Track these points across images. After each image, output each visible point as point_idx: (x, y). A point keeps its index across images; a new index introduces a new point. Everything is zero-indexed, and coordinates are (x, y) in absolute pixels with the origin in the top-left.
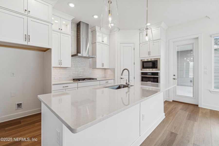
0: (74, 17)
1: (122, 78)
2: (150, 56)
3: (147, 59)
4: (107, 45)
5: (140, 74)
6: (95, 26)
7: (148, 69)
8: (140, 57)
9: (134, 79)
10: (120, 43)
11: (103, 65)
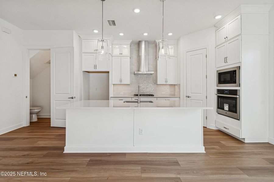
0: (132, 40)
2: (227, 64)
4: (174, 57)
5: (216, 92)
6: (155, 40)
8: (216, 67)
9: (207, 98)
10: (187, 52)
11: (167, 80)
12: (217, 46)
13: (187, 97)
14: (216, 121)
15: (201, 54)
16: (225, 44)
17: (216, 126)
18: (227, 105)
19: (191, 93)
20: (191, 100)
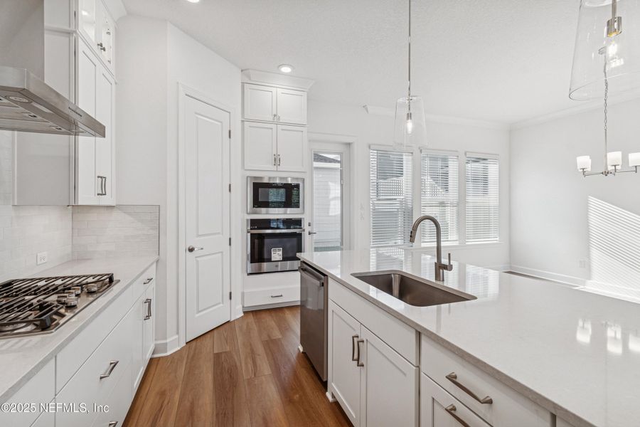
2: (280, 169)
3: (270, 178)
4: (112, 75)
8: (243, 167)
9: (230, 244)
10: (186, 95)
11: (103, 186)
12: (249, 121)
13: (187, 251)
14: (243, 294)
15: (219, 124)
16: (273, 126)
17: (243, 307)
18: (279, 250)
19: (198, 236)
20: (198, 259)
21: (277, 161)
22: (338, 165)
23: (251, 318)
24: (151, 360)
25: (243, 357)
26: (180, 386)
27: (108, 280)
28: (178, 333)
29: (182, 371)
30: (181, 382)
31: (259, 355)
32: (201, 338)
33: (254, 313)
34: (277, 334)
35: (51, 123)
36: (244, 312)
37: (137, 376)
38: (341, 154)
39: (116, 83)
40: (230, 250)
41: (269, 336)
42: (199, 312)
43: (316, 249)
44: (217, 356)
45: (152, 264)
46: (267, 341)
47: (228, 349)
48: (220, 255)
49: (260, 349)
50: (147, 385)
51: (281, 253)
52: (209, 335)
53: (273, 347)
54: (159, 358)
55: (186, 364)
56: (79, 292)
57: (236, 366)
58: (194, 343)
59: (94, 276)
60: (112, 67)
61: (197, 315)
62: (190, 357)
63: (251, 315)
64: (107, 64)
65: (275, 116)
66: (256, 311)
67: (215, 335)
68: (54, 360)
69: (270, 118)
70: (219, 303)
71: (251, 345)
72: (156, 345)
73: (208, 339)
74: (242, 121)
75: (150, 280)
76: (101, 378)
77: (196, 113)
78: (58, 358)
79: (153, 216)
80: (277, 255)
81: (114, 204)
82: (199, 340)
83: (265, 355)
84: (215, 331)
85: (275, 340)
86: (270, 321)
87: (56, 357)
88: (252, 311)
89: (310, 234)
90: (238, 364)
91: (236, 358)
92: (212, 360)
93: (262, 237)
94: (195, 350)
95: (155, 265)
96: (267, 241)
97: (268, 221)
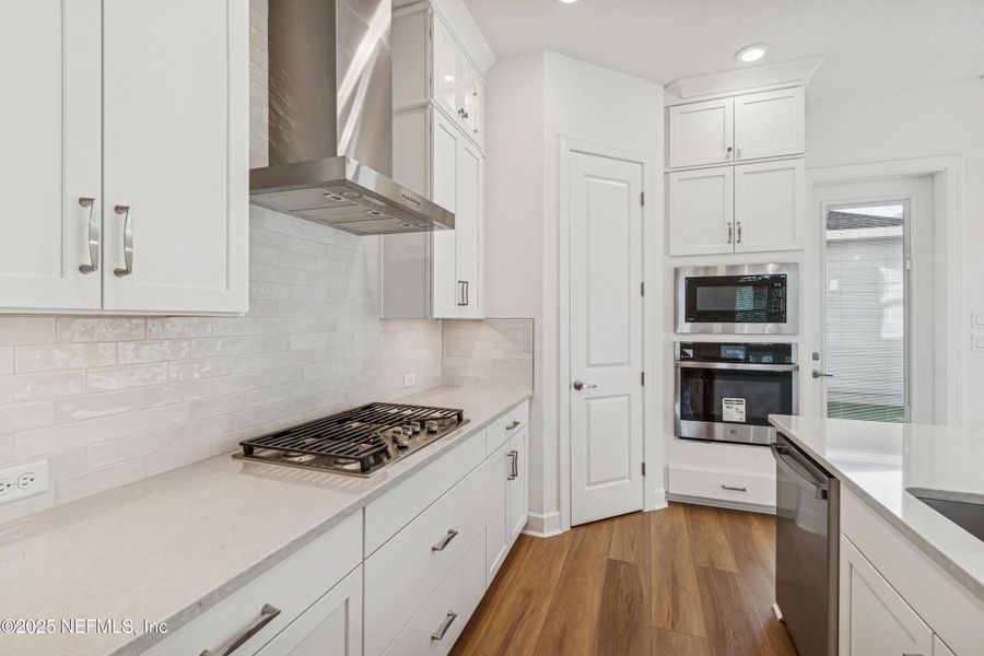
1: (578, 387)
2: (739, 248)
3: (730, 267)
4: (478, 148)
7: (717, 326)
8: (667, 253)
9: (643, 383)
10: (572, 150)
11: (465, 293)
12: (679, 170)
13: (573, 388)
14: (667, 470)
15: (624, 185)
16: (728, 171)
17: (667, 492)
18: (739, 403)
19: (590, 366)
20: (590, 402)
21: (734, 233)
22: (897, 231)
23: (680, 516)
24: (522, 537)
25: (655, 583)
26: (553, 592)
27: (456, 417)
28: (558, 509)
29: (558, 571)
30: (554, 586)
31: (686, 591)
32: (595, 526)
33: (691, 508)
34: (727, 562)
35: (396, 220)
36: (670, 503)
37: (496, 557)
38: (906, 201)
39: (484, 157)
40: (643, 393)
41: (712, 562)
42: (590, 484)
43: (834, 409)
44: (613, 565)
45: (524, 400)
46: (706, 569)
47: (632, 559)
48: (625, 399)
49: (690, 581)
50: (511, 574)
51: (743, 408)
52: (605, 525)
53: (715, 583)
54: (533, 538)
55: (567, 559)
56: (418, 429)
57: (641, 595)
58: (582, 530)
59: (443, 410)
60: (478, 138)
61: (587, 489)
62: (573, 552)
63: (682, 510)
64: (473, 136)
65: (730, 149)
66: (691, 506)
67: (616, 528)
68: (361, 511)
69: (721, 156)
70: (623, 478)
71: (673, 566)
72: (529, 517)
73: (603, 532)
74: (665, 173)
75: (516, 424)
76: (434, 549)
77: (586, 175)
78: (367, 510)
79: (525, 334)
80: (734, 410)
81: (480, 317)
82: (590, 528)
83: (698, 596)
84: (617, 522)
85: (721, 571)
86: (716, 531)
87: (364, 509)
88: (684, 505)
89: (815, 375)
90: (646, 594)
91: (643, 581)
92: (604, 571)
93: (710, 375)
94: (582, 543)
95: (527, 402)
96: (717, 382)
97: (717, 346)
